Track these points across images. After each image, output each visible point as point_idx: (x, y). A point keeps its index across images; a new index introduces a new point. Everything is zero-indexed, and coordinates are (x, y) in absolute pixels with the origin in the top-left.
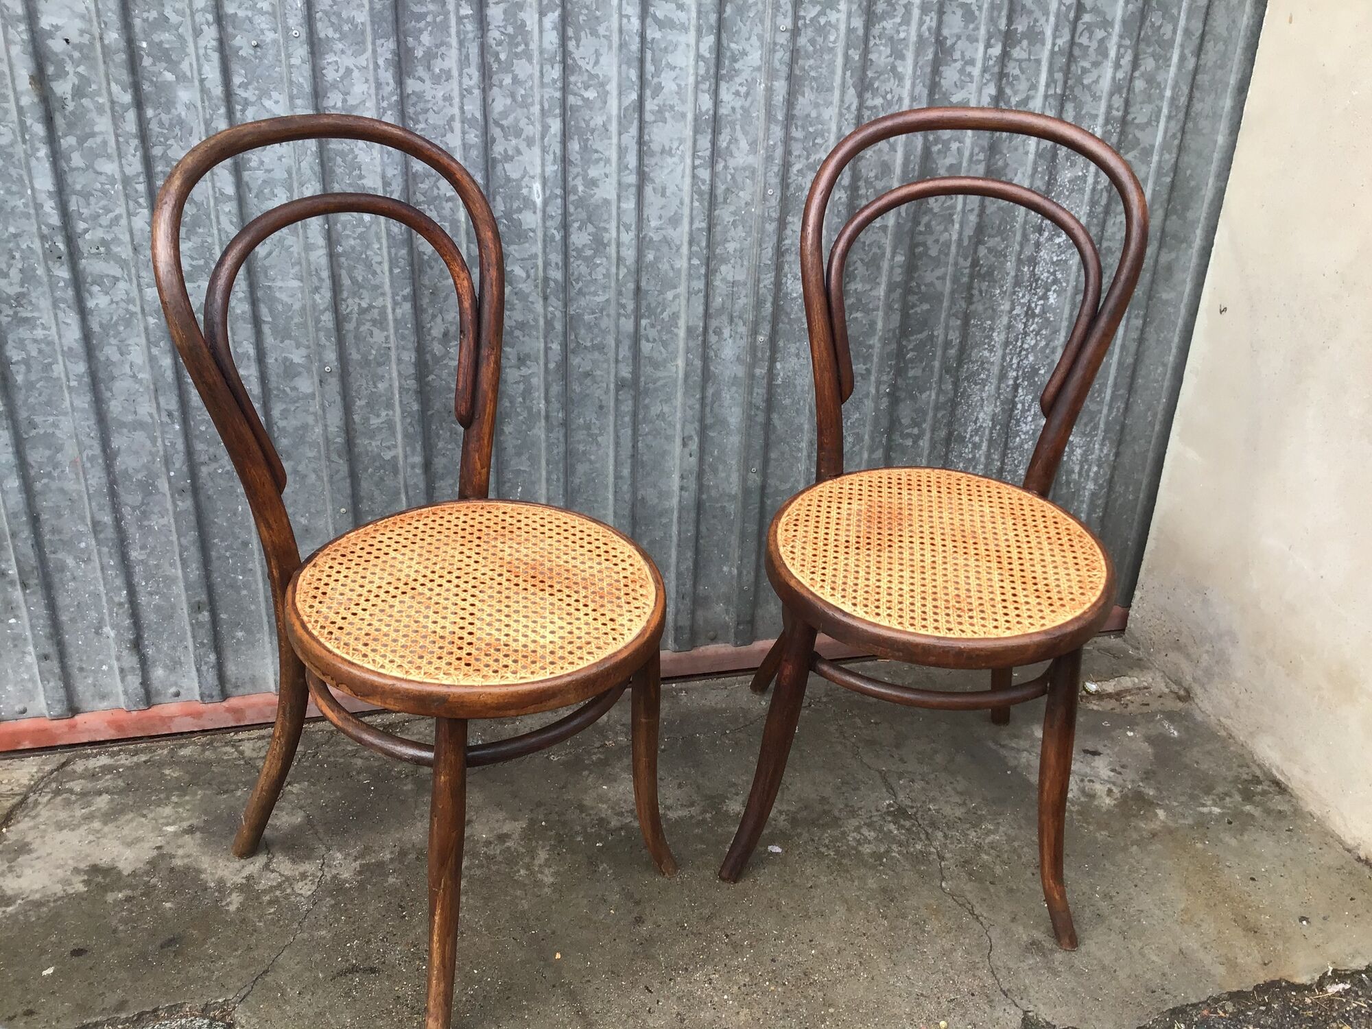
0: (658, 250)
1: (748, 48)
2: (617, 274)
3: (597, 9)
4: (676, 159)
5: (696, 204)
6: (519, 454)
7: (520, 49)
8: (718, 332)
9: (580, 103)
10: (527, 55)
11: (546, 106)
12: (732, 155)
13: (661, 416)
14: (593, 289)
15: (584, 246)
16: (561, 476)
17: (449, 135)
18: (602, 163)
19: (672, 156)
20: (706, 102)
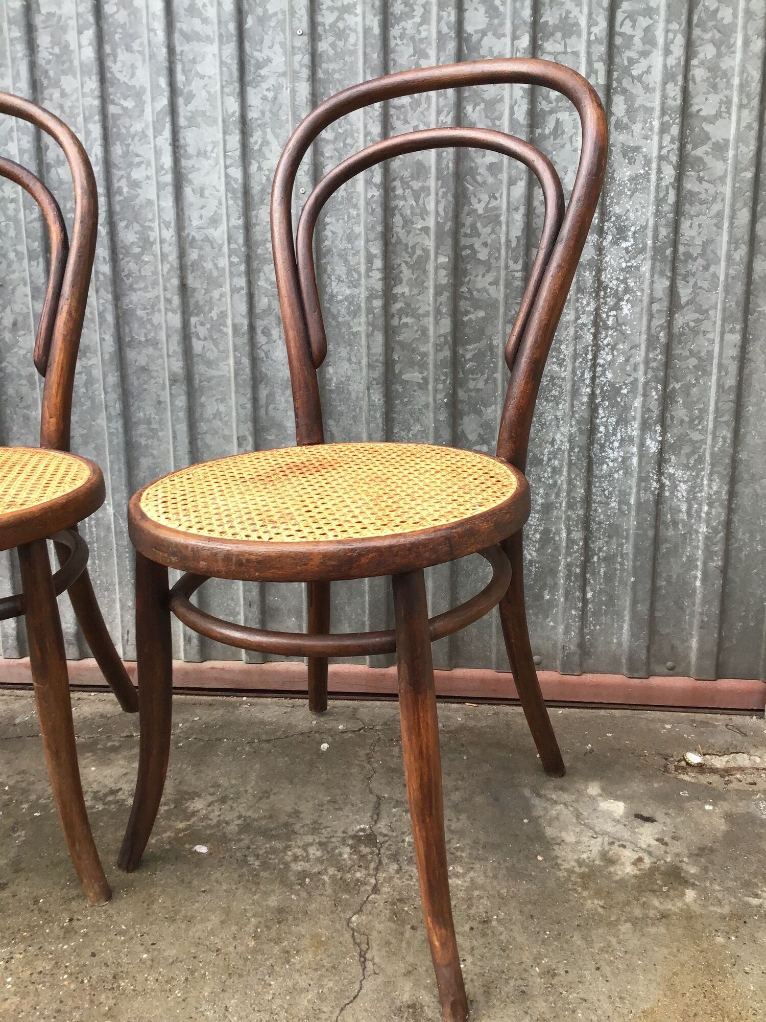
0: (201, 249)
1: (272, 56)
2: (162, 270)
3: (131, 28)
4: (211, 162)
5: (231, 202)
6: (86, 443)
7: (66, 66)
8: (266, 332)
9: (120, 112)
10: (71, 71)
11: (87, 114)
12: (265, 158)
13: (217, 415)
14: (142, 285)
15: (132, 243)
16: (122, 466)
17: (10, 144)
18: (143, 166)
19: (208, 158)
20: (233, 105)
